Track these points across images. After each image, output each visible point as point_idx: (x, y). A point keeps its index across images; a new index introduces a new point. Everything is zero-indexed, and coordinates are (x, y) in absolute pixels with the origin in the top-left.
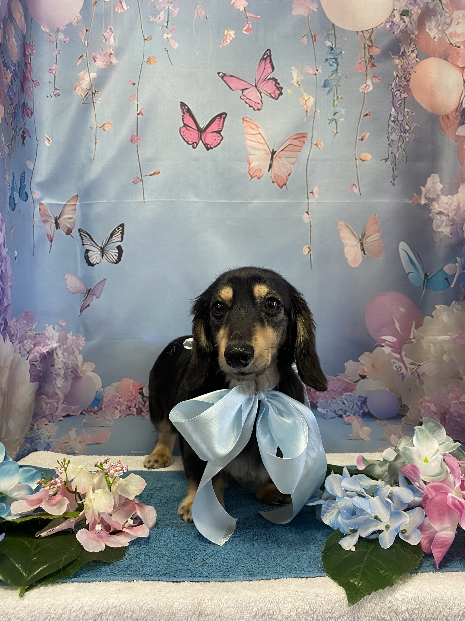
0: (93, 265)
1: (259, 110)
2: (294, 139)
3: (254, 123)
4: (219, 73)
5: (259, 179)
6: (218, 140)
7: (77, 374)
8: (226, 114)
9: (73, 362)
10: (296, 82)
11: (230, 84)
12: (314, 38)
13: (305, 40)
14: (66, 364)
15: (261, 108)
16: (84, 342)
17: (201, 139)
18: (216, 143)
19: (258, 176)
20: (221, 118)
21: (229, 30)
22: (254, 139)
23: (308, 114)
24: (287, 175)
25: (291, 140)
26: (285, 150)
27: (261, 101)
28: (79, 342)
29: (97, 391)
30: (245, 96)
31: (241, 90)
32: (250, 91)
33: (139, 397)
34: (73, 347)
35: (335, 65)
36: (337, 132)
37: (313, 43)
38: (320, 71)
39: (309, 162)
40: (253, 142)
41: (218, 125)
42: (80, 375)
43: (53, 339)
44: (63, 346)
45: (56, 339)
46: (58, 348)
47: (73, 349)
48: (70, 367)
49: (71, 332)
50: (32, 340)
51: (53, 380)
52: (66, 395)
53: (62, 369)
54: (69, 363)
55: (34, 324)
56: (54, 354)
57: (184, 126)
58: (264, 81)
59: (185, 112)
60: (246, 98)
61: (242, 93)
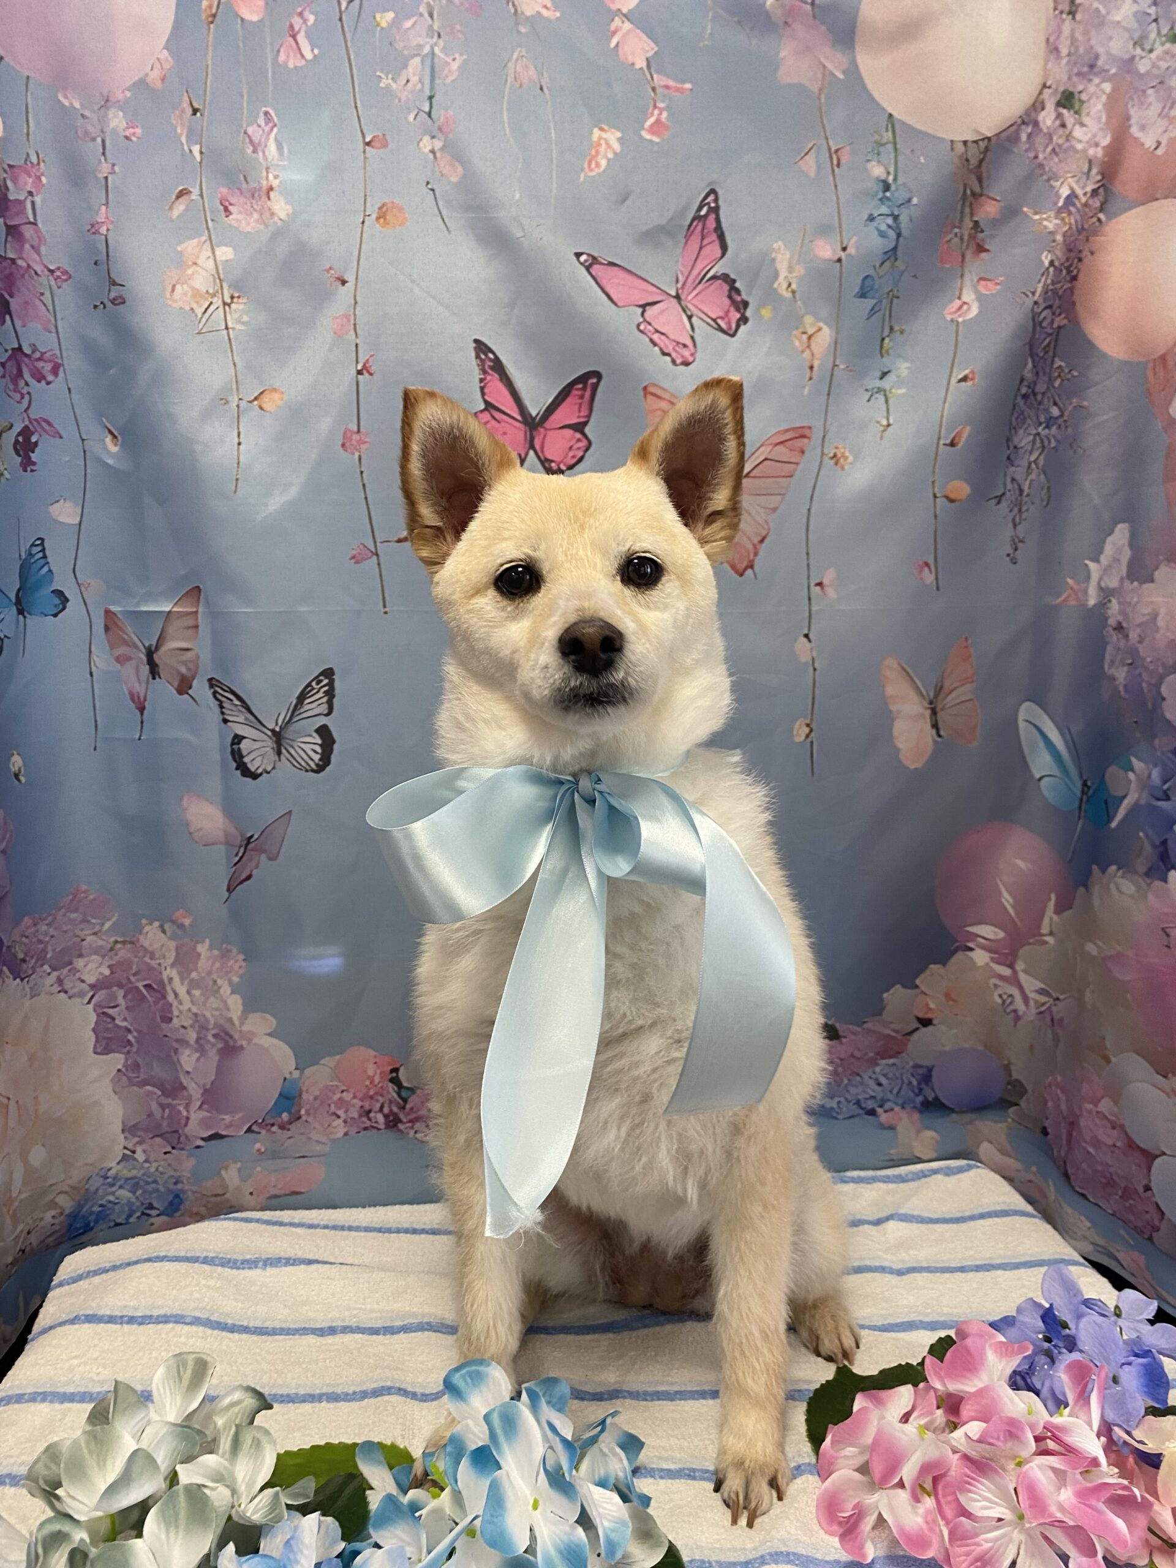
0: (255, 776)
1: (686, 364)
2: (777, 444)
4: (578, 255)
6: (580, 448)
7: (231, 1043)
9: (217, 1013)
10: (785, 285)
11: (608, 289)
12: (835, 158)
13: (810, 164)
14: (201, 1019)
15: (691, 359)
16: (244, 964)
17: (532, 446)
18: (574, 457)
20: (584, 389)
21: (606, 127)
23: (815, 374)
24: (756, 540)
25: (769, 447)
26: (752, 474)
27: (692, 338)
28: (230, 964)
29: (285, 1079)
30: (650, 324)
31: (640, 306)
32: (663, 311)
33: (391, 1090)
34: (214, 976)
35: (892, 234)
36: (889, 425)
37: (833, 171)
38: (852, 250)
39: (813, 505)
41: (577, 407)
42: (239, 1043)
43: (164, 957)
44: (189, 974)
45: (171, 957)
46: (177, 980)
47: (215, 982)
48: (211, 1026)
49: (207, 941)
50: (103, 957)
51: (173, 1054)
52: (206, 1090)
53: (190, 1029)
54: (208, 1014)
55: (109, 920)
56: (166, 991)
57: (485, 409)
58: (700, 282)
59: (486, 368)
60: (650, 328)
61: (643, 314)
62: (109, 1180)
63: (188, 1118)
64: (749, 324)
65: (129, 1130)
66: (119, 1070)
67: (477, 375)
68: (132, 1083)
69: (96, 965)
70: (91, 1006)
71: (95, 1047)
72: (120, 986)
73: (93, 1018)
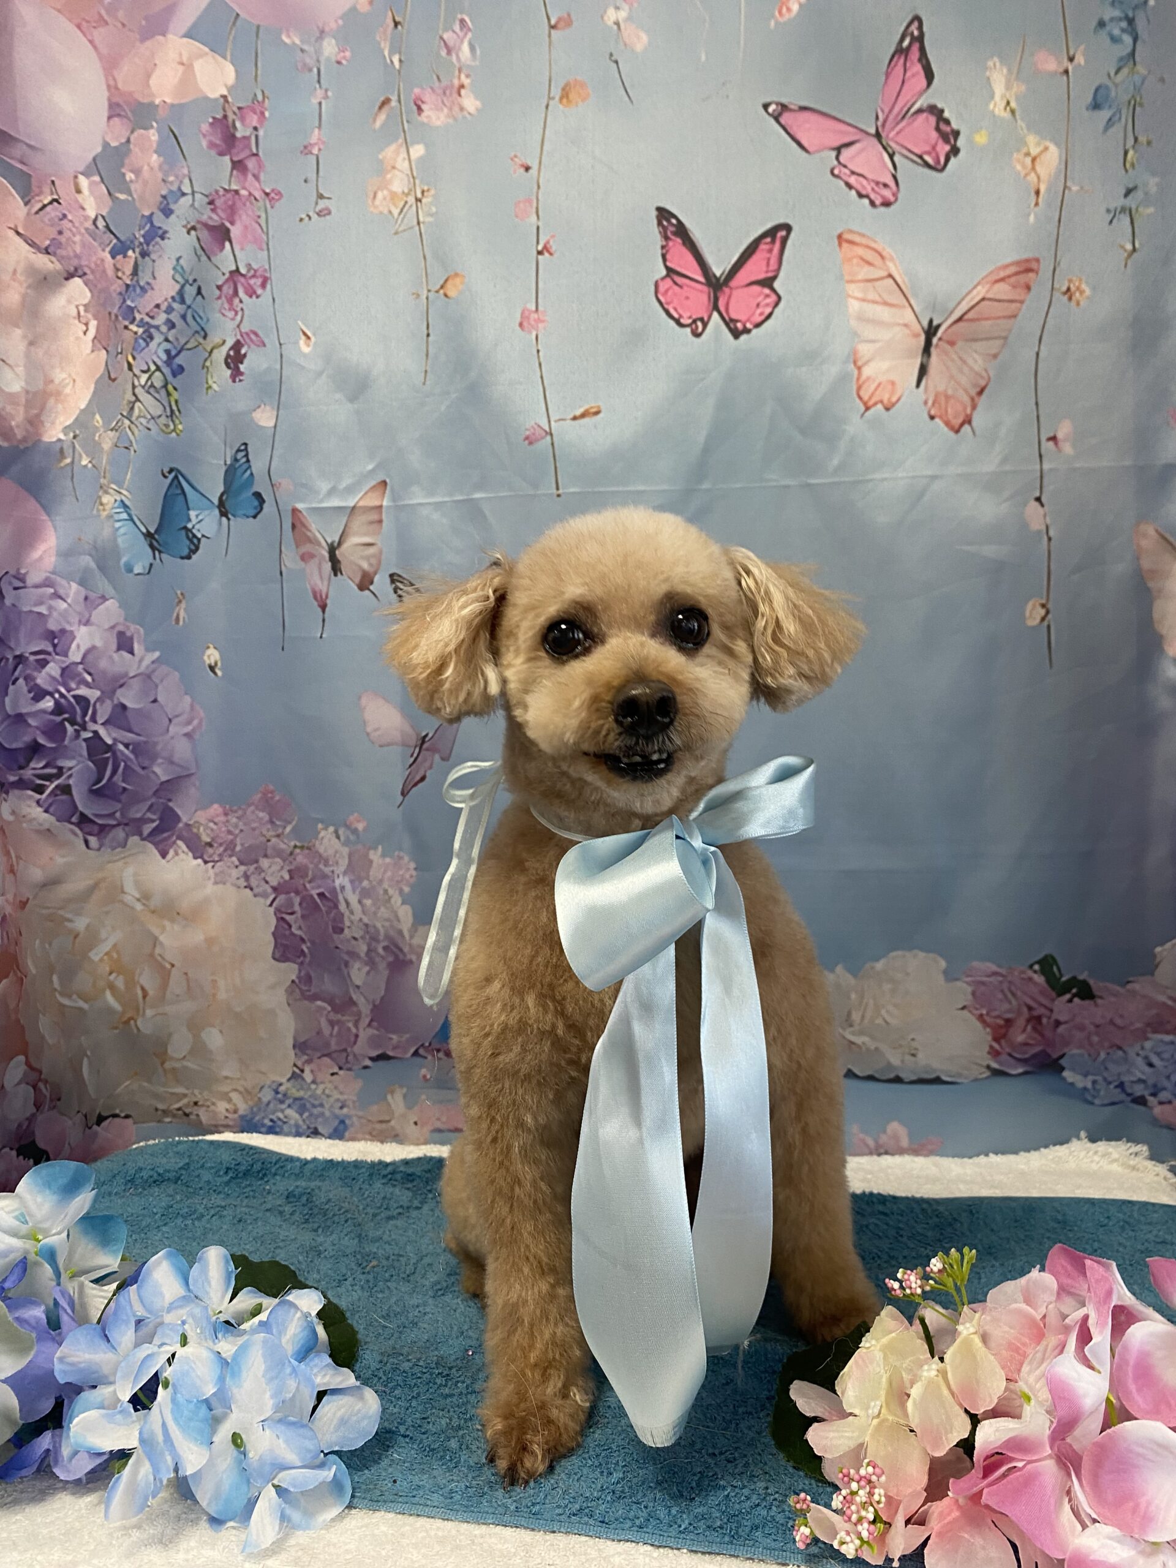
1: (887, 204)
2: (997, 281)
3: (873, 245)
4: (766, 106)
5: (887, 409)
6: (767, 305)
7: (401, 957)
8: (788, 228)
9: (387, 924)
10: (1002, 105)
11: (799, 136)
14: (372, 930)
15: (892, 199)
16: (414, 873)
17: (716, 308)
18: (761, 314)
19: (886, 401)
20: (773, 242)
22: (872, 295)
23: (1040, 200)
24: (973, 392)
25: (988, 286)
26: (966, 317)
27: (895, 177)
28: (401, 873)
30: (845, 166)
31: (834, 149)
32: (863, 150)
34: (386, 886)
35: (1128, 39)
36: (1134, 249)
38: (1080, 59)
39: (1042, 347)
40: (871, 306)
41: (765, 263)
42: (408, 957)
43: (337, 863)
44: (361, 882)
45: (344, 863)
46: (348, 886)
47: (386, 891)
48: (381, 937)
49: (380, 848)
50: (284, 861)
51: (343, 967)
52: (375, 1006)
53: (361, 941)
54: (379, 925)
55: (290, 823)
56: (338, 900)
57: (668, 275)
58: (904, 117)
59: (669, 234)
60: (847, 171)
61: (837, 158)
62: (280, 1096)
63: (357, 1036)
64: (961, 154)
65: (300, 1047)
66: (293, 981)
67: (659, 241)
68: (305, 996)
69: (278, 868)
70: (272, 910)
71: (274, 953)
72: (297, 893)
73: (273, 921)
